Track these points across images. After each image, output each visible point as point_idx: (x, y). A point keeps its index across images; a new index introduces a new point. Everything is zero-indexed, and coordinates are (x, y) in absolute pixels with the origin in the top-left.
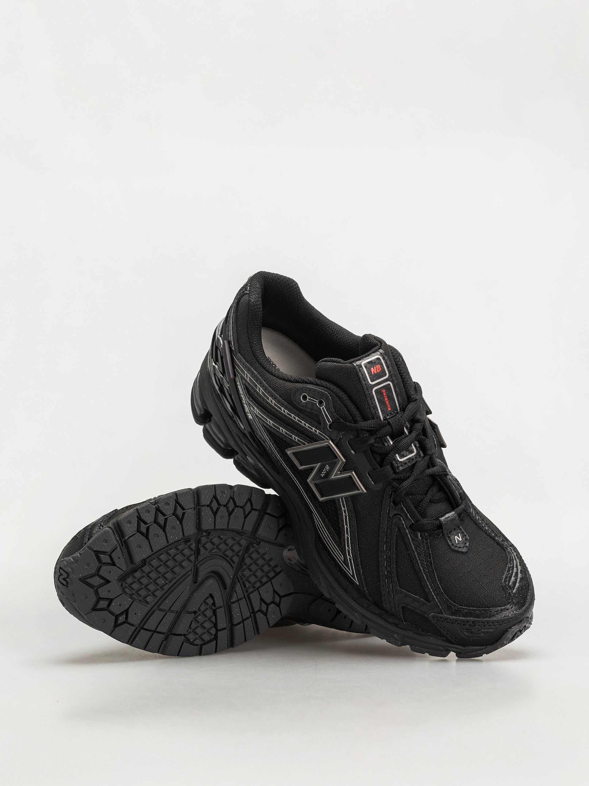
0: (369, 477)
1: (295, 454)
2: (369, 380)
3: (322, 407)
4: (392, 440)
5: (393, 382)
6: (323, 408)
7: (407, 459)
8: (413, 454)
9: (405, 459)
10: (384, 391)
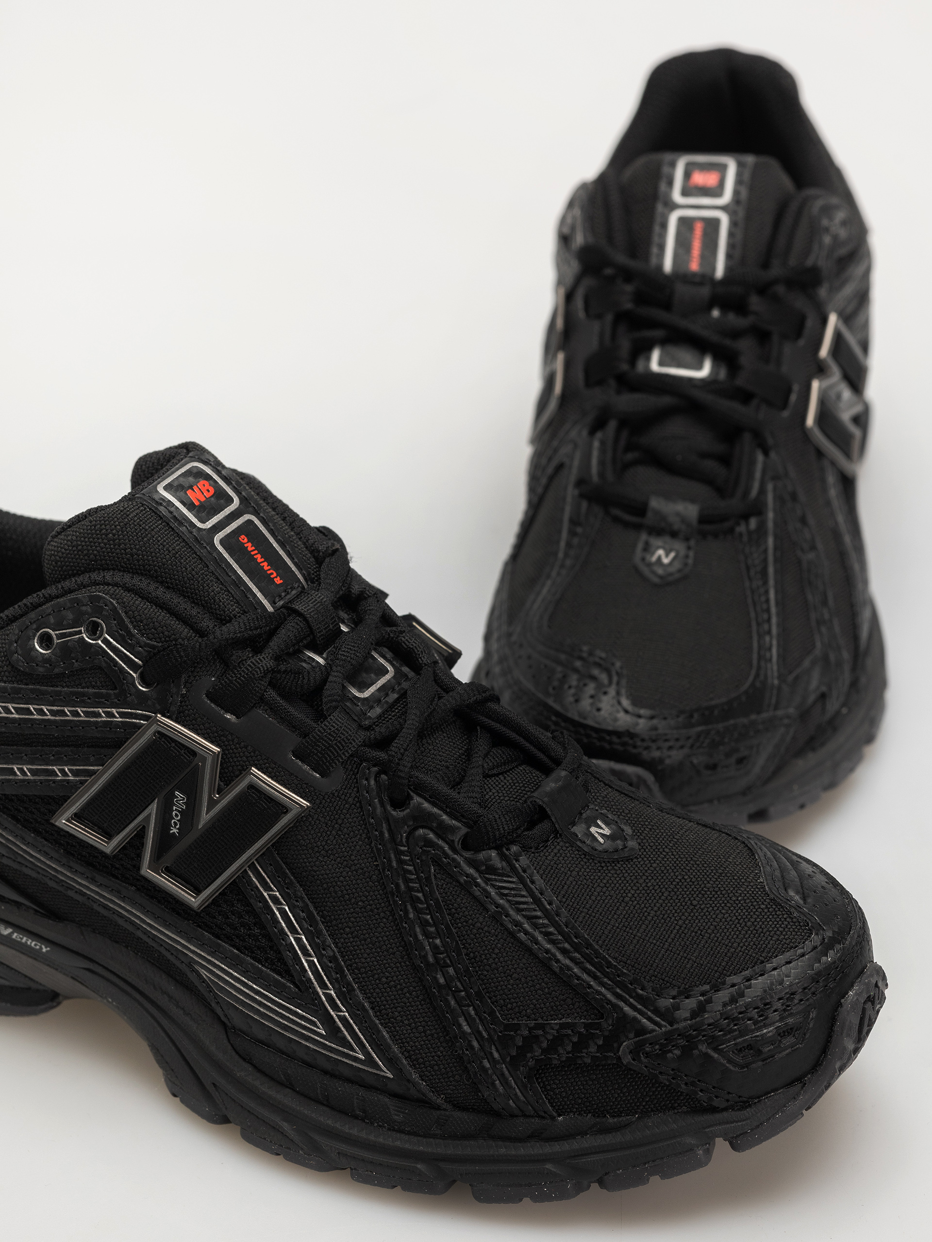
0: (300, 763)
1: (78, 817)
2: (194, 520)
3: (102, 639)
4: (320, 654)
5: (256, 513)
6: (105, 641)
7: (379, 690)
8: (388, 677)
9: (373, 691)
10: (243, 539)
